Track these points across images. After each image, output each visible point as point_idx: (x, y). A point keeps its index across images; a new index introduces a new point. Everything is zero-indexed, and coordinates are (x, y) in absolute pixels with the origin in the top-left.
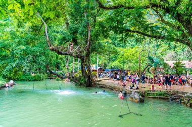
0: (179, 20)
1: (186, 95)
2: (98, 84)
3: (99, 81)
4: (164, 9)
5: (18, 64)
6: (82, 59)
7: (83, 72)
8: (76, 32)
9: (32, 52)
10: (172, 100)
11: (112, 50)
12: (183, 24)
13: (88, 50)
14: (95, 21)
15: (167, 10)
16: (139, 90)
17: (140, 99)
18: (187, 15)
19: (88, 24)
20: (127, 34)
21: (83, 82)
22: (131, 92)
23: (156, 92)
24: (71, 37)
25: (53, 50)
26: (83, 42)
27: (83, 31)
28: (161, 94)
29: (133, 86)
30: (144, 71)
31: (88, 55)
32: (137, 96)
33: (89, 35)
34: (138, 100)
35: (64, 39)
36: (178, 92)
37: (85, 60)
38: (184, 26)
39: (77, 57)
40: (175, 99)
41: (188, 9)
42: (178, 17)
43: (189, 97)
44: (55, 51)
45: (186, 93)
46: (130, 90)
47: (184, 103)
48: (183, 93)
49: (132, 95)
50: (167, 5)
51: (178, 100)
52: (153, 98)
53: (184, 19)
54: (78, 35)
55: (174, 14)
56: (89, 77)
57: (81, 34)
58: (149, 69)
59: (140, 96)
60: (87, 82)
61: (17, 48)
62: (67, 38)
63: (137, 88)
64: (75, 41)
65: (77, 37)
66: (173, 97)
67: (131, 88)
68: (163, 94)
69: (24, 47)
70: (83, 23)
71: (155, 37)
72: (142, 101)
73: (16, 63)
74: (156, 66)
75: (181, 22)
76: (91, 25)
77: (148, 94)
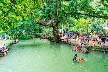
2: (63, 41)
3: (64, 39)
5: (20, 32)
6: (53, 27)
7: (54, 35)
8: (50, 12)
9: (27, 25)
10: (105, 52)
11: (71, 22)
13: (57, 22)
14: (61, 4)
16: (86, 46)
17: (86, 51)
19: (56, 6)
21: (54, 40)
22: (82, 46)
23: (96, 47)
24: (47, 15)
25: (37, 23)
26: (54, 17)
27: (54, 11)
28: (99, 48)
30: (90, 33)
31: (57, 25)
32: (84, 49)
33: (57, 13)
34: (85, 52)
35: (43, 16)
37: (55, 28)
39: (51, 26)
40: (107, 51)
44: (39, 24)
46: (81, 45)
49: (82, 48)
52: (94, 50)
57: (52, 13)
58: (93, 32)
59: (87, 50)
60: (57, 41)
61: (19, 23)
62: (45, 16)
63: (85, 45)
64: (49, 17)
65: (50, 15)
67: (82, 44)
68: (100, 48)
69: (22, 23)
70: (54, 7)
71: (96, 17)
72: (87, 52)
73: (19, 31)
74: (97, 30)
76: (58, 7)
77: (91, 48)
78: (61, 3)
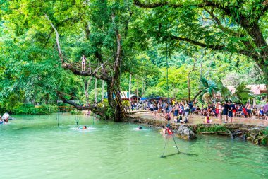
0: (243, 25)
1: (252, 129)
2: (132, 118)
3: (133, 113)
4: (223, 8)
6: (108, 81)
7: (110, 100)
8: (100, 43)
9: (38, 70)
10: (234, 137)
12: (248, 30)
13: (117, 69)
14: (127, 28)
15: (227, 11)
16: (188, 124)
17: (191, 135)
18: (253, 18)
19: (117, 31)
20: (172, 43)
21: (110, 115)
22: (178, 126)
23: (212, 127)
24: (94, 50)
25: (67, 68)
26: (110, 58)
27: (110, 42)
28: (219, 129)
29: (181, 119)
30: (195, 98)
31: (117, 76)
32: (186, 131)
33: (119, 47)
34: (188, 137)
35: (82, 53)
36: (241, 125)
37: (113, 84)
38: (249, 33)
39: (102, 78)
40: (238, 135)
41: (254, 9)
42: (242, 20)
43: (257, 131)
44: (70, 69)
45: (253, 126)
46: (177, 124)
47: (250, 139)
48: (249, 127)
49: (179, 130)
50: (226, 3)
51: (242, 136)
52: (208, 134)
53: (250, 23)
54: (103, 48)
55: (236, 15)
56: (119, 108)
57: (106, 46)
58: (201, 96)
59: (191, 132)
60: (115, 115)
61: (16, 64)
62: (87, 52)
63: (186, 122)
64: (98, 56)
65: (101, 50)
66: (236, 132)
68: (222, 129)
69: (26, 63)
70: (110, 30)
71: (211, 47)
72: (193, 138)
73: (14, 86)
74: (212, 91)
75: (246, 27)
76: (122, 33)
77: (201, 129)
78: (127, 25)
